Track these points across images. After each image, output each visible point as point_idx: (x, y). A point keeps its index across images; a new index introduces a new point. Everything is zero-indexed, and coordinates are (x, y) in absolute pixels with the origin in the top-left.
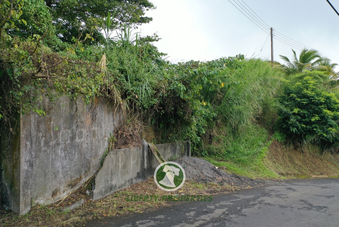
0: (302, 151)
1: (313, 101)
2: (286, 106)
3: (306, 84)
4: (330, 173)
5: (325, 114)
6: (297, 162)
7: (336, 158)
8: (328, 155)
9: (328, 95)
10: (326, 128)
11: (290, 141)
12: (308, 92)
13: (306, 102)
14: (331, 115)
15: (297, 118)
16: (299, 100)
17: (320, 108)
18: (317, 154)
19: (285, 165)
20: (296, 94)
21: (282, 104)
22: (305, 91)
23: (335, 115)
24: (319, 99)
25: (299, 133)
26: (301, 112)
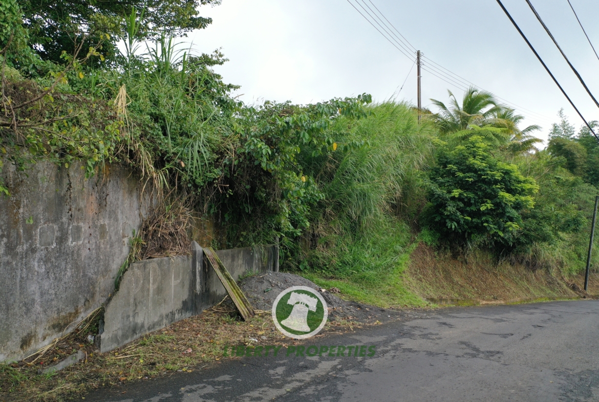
0: (466, 260)
1: (483, 177)
2: (441, 185)
3: (473, 148)
4: (508, 297)
5: (501, 198)
6: (456, 279)
7: (518, 272)
8: (506, 267)
9: (508, 167)
10: (503, 221)
11: (446, 244)
12: (476, 162)
13: (472, 179)
14: (510, 201)
15: (458, 205)
16: (461, 175)
17: (493, 189)
18: (490, 266)
19: (438, 285)
20: (456, 165)
21: (434, 181)
22: (471, 160)
23: (517, 202)
24: (493, 174)
25: (460, 231)
26: (464, 196)
